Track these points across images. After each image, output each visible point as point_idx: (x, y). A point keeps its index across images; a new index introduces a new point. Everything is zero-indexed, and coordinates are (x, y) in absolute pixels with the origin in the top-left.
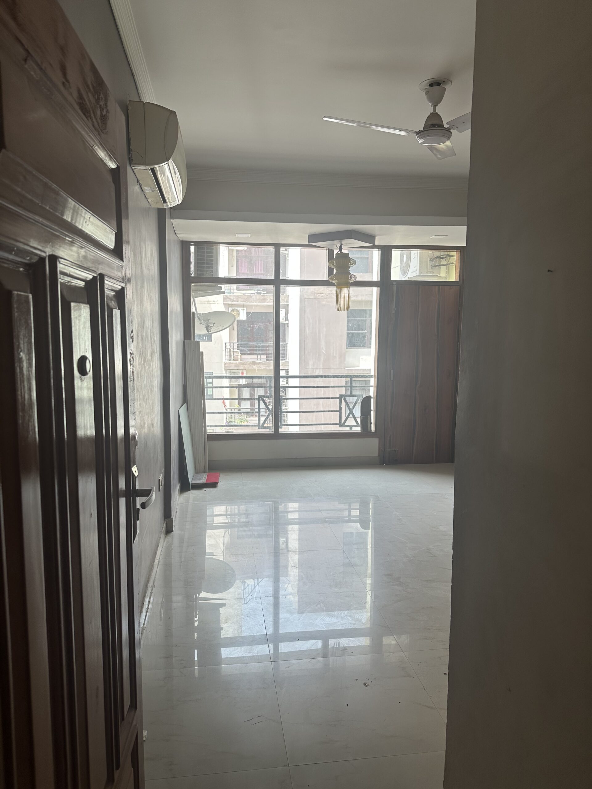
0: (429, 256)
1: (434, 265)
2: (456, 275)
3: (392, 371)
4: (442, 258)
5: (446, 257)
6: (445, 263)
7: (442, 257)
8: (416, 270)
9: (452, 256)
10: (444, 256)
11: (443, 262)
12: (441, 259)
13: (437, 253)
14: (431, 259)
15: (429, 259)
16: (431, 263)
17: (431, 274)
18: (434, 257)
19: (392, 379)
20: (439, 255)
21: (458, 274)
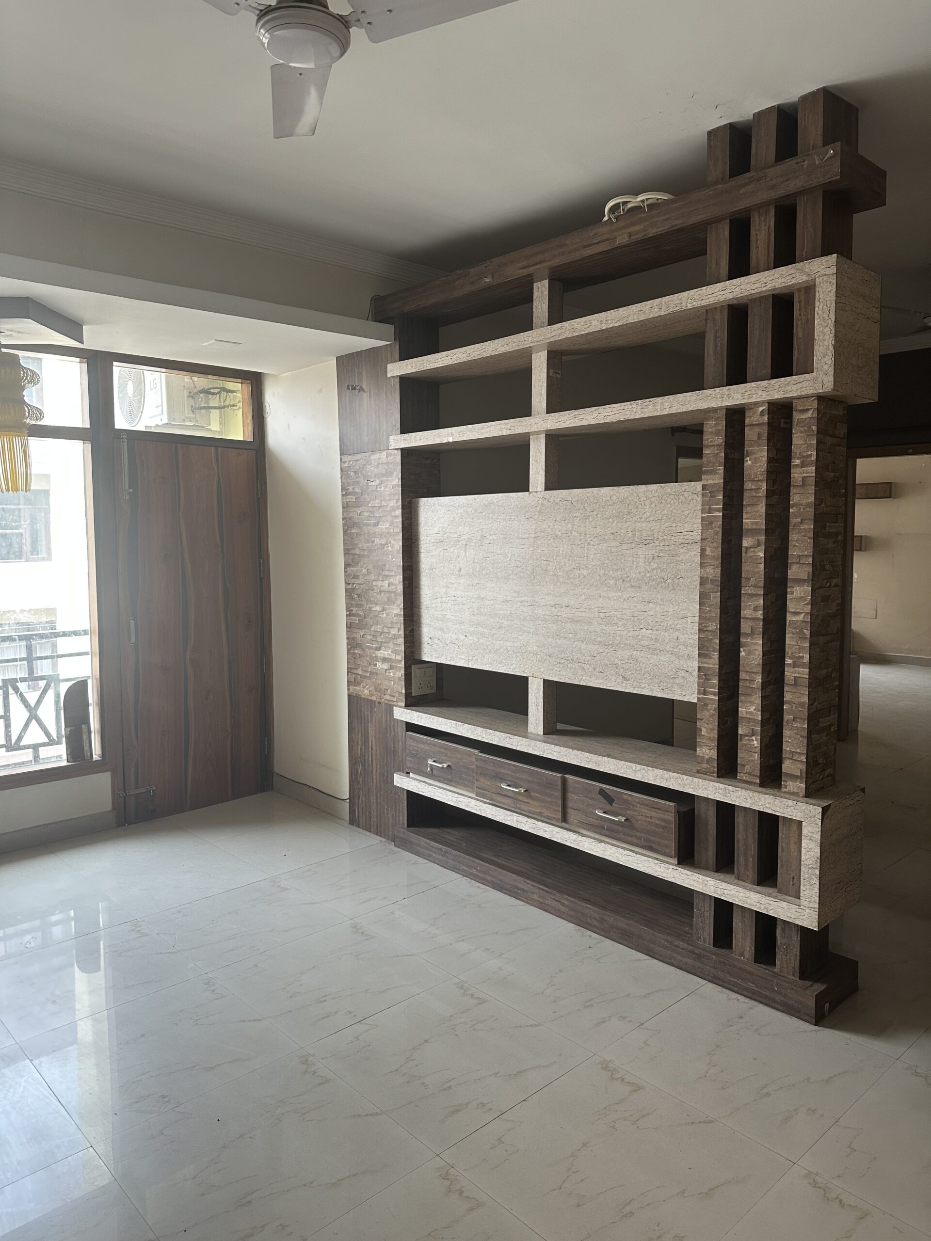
0: (187, 387)
1: (197, 406)
2: (246, 429)
3: (132, 623)
4: (213, 394)
5: (219, 393)
6: (217, 405)
7: (212, 391)
8: (161, 412)
9: (232, 392)
10: (216, 391)
11: (214, 402)
12: (210, 396)
13: (201, 381)
14: (190, 393)
15: (186, 393)
16: (192, 402)
17: (192, 424)
18: (195, 390)
19: (133, 640)
20: (206, 388)
21: (250, 428)
